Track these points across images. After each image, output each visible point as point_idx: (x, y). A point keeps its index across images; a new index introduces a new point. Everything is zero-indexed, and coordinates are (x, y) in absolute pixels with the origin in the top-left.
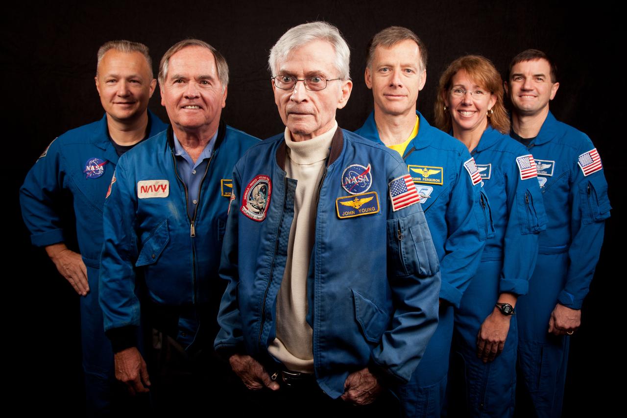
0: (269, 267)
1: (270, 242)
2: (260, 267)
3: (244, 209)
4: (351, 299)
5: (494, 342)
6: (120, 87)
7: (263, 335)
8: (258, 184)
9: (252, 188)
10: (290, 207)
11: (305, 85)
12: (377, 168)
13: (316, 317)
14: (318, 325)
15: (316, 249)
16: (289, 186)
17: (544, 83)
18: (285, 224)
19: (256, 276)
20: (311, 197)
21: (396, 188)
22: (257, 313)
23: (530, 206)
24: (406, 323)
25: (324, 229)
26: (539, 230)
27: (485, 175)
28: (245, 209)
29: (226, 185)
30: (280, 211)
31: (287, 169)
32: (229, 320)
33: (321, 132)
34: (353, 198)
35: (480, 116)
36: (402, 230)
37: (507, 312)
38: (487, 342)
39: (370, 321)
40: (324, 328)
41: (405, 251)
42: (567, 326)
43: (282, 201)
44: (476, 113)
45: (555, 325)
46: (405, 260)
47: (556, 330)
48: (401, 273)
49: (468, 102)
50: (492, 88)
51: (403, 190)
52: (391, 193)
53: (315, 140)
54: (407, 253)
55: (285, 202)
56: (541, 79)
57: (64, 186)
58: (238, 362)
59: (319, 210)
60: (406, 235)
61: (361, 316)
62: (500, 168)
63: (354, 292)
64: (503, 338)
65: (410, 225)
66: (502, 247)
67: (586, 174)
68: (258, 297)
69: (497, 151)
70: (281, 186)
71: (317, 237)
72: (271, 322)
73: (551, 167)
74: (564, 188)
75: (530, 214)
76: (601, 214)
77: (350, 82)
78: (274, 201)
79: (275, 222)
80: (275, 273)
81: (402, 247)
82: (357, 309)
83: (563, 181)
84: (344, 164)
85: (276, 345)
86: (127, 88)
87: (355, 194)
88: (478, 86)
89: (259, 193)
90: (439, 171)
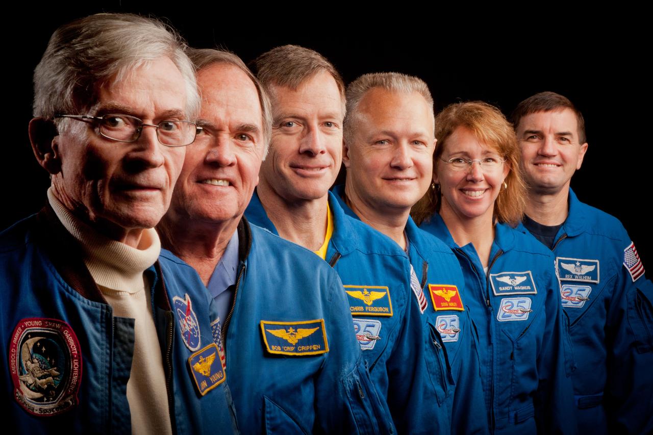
8: (26, 338)
9: (18, 349)
16: (120, 334)
17: (570, 144)
27: (529, 288)
28: (20, 394)
29: (270, 331)
44: (488, 192)
56: (566, 139)
67: (635, 278)
83: (609, 291)
88: (489, 152)
89: (32, 357)
90: (384, 293)
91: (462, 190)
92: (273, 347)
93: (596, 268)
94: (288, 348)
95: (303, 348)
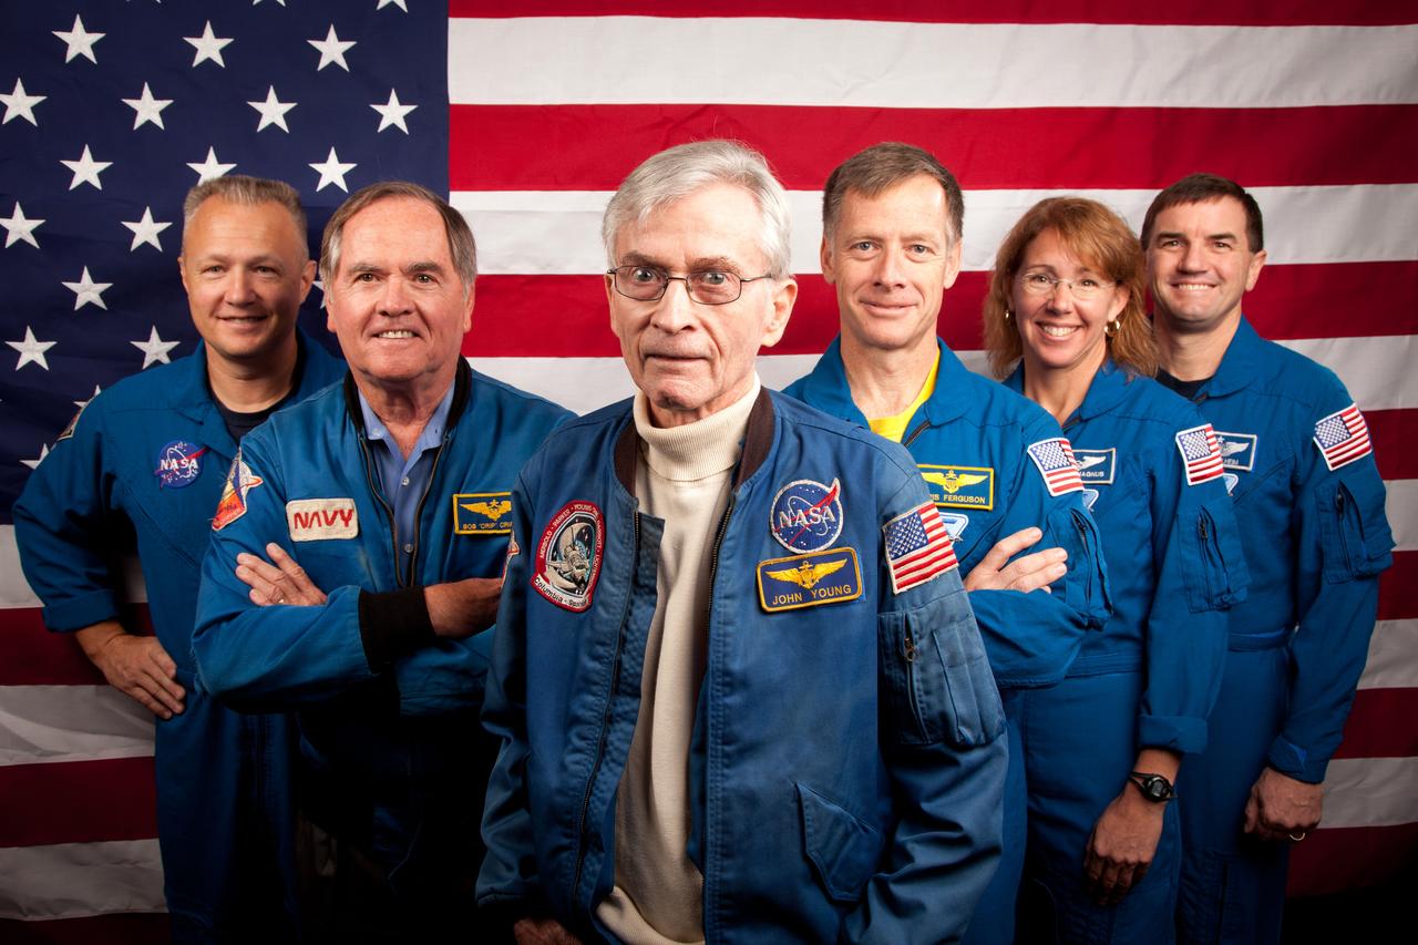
0: (599, 723)
1: (601, 663)
2: (576, 720)
3: (540, 580)
4: (794, 806)
5: (1126, 863)
6: (232, 283)
7: (582, 884)
8: (573, 522)
10: (647, 582)
11: (688, 289)
12: (855, 488)
13: (710, 848)
14: (715, 866)
15: (710, 685)
16: (645, 534)
17: (1233, 253)
18: (635, 623)
19: (567, 742)
20: (698, 561)
21: (901, 538)
22: (569, 831)
23: (1210, 545)
24: (925, 857)
25: (728, 640)
26: (1231, 602)
27: (1102, 474)
28: (542, 580)
29: (465, 506)
30: (624, 591)
31: (639, 492)
32: (508, 834)
33: (723, 404)
34: (796, 561)
35: (1088, 338)
36: (916, 637)
37: (1158, 795)
38: (1108, 862)
39: (837, 854)
40: (729, 875)
41: (921, 687)
42: (1290, 821)
43: (627, 567)
44: (1081, 330)
45: (1261, 816)
46: (922, 709)
47: (1262, 829)
48: (912, 739)
49: (1062, 305)
50: (1119, 272)
51: (917, 541)
52: (888, 550)
53: (709, 422)
54: (927, 693)
55: (636, 571)
56: (1224, 245)
57: (113, 505)
58: (532, 934)
59: (716, 594)
60: (925, 648)
61: (819, 845)
62: (1136, 458)
63: (803, 789)
64: (1146, 855)
65: (934, 626)
66: (1143, 640)
67: (1333, 465)
68: (572, 793)
69: (1128, 418)
70: (627, 531)
71: (712, 657)
72: (603, 855)
73: (1249, 450)
74: (1279, 499)
75: (1209, 564)
76: (1369, 559)
77: (793, 282)
78: (610, 568)
79: (611, 617)
80: (612, 737)
81: (915, 676)
82: (809, 830)
83: (1278, 482)
84: (776, 479)
85: (616, 903)
86: (247, 286)
87: (804, 552)
88: (1086, 270)
89: (574, 543)
90: (983, 478)
91: (1040, 324)
92: (465, 526)
93: (1250, 447)
94: (487, 525)
95: (506, 524)
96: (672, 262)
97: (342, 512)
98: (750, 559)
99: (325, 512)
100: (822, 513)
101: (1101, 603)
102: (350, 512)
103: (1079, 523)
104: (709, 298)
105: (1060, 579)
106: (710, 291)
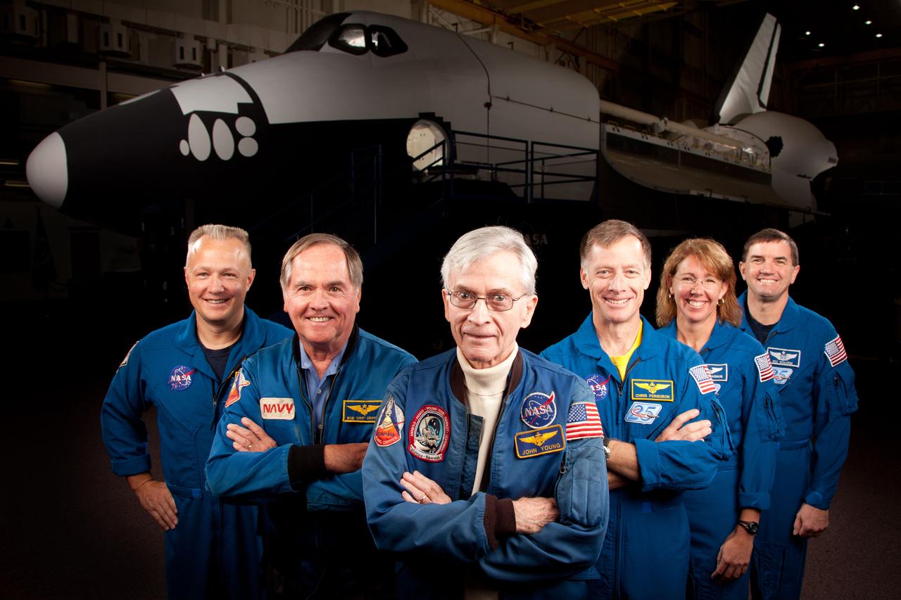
5: (739, 565)
6: (212, 282)
8: (426, 416)
9: (419, 422)
10: (473, 448)
11: (486, 303)
12: (562, 396)
16: (473, 424)
17: (785, 266)
18: (468, 468)
25: (500, 473)
26: (779, 437)
27: (721, 376)
28: (413, 448)
29: (349, 407)
30: (461, 452)
33: (502, 357)
34: (534, 432)
35: (710, 307)
43: (463, 441)
44: (707, 303)
50: (724, 276)
51: (581, 417)
53: (496, 368)
55: (467, 442)
56: (782, 262)
59: (494, 451)
62: (737, 369)
67: (834, 364)
70: (462, 423)
74: (808, 379)
75: (770, 419)
76: (849, 407)
77: (536, 297)
78: (454, 443)
79: (456, 466)
84: (524, 392)
86: (221, 283)
87: (537, 428)
88: (709, 275)
89: (427, 427)
90: (668, 386)
91: (688, 301)
92: (348, 418)
93: (797, 356)
94: (360, 418)
95: (370, 418)
96: (478, 291)
97: (287, 405)
98: (510, 433)
99: (278, 405)
100: (546, 408)
101: (729, 447)
102: (292, 405)
103: (716, 409)
104: (497, 308)
105: (708, 435)
106: (498, 304)
